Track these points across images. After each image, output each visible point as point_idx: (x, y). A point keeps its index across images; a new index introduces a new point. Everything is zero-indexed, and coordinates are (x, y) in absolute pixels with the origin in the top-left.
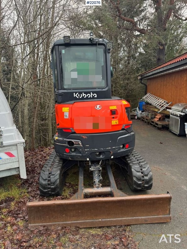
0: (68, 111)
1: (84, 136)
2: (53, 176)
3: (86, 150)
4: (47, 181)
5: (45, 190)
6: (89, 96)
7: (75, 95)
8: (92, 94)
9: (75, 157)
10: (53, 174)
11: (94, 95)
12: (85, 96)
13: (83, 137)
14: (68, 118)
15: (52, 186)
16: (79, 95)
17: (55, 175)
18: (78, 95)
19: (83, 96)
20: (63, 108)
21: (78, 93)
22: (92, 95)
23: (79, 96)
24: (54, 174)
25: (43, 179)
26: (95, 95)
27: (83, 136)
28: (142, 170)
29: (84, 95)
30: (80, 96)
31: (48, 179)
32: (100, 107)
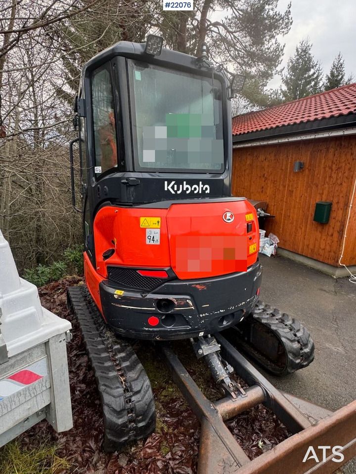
0: (159, 227)
1: (199, 284)
2: (138, 397)
3: (201, 316)
4: (126, 412)
5: (121, 437)
6: (195, 189)
7: (168, 185)
8: (201, 186)
9: (174, 334)
10: (135, 389)
11: (204, 189)
12: (187, 189)
13: (198, 286)
14: (158, 243)
15: (140, 421)
16: (176, 186)
17: (142, 392)
18: (173, 188)
19: (185, 189)
20: (142, 219)
21: (173, 182)
22: (202, 188)
23: (176, 189)
24: (140, 389)
25: (114, 411)
26: (206, 189)
27: (196, 284)
28: (295, 335)
29: (185, 186)
30: (178, 189)
31: (128, 406)
32: (231, 216)
